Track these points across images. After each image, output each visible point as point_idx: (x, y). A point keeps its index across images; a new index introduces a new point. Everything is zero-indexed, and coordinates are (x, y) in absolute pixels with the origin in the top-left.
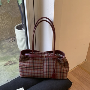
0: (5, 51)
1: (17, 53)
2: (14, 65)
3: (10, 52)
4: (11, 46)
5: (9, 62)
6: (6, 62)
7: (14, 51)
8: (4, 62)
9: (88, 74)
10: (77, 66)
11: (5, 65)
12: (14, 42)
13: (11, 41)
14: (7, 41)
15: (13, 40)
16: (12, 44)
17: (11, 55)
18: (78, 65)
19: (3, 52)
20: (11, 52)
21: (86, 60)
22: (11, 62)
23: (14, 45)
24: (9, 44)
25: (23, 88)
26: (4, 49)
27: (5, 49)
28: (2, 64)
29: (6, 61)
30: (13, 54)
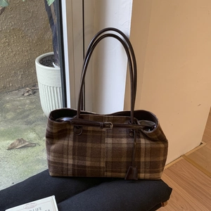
0: (10, 116)
1: (39, 122)
2: (30, 148)
3: (22, 118)
4: (25, 104)
5: (20, 141)
6: (12, 142)
7: (31, 117)
8: (8, 142)
9: (206, 176)
10: (182, 158)
11: (9, 149)
12: (32, 97)
13: (26, 94)
14: (17, 94)
15: (30, 92)
16: (28, 101)
17: (24, 127)
18: (184, 156)
19: (5, 118)
20: (25, 120)
21: (201, 143)
22: (25, 141)
23: (32, 103)
24: (20, 100)
25: (53, 197)
26: (8, 111)
27: (11, 113)
28: (3, 146)
29: (13, 139)
30: (29, 123)
